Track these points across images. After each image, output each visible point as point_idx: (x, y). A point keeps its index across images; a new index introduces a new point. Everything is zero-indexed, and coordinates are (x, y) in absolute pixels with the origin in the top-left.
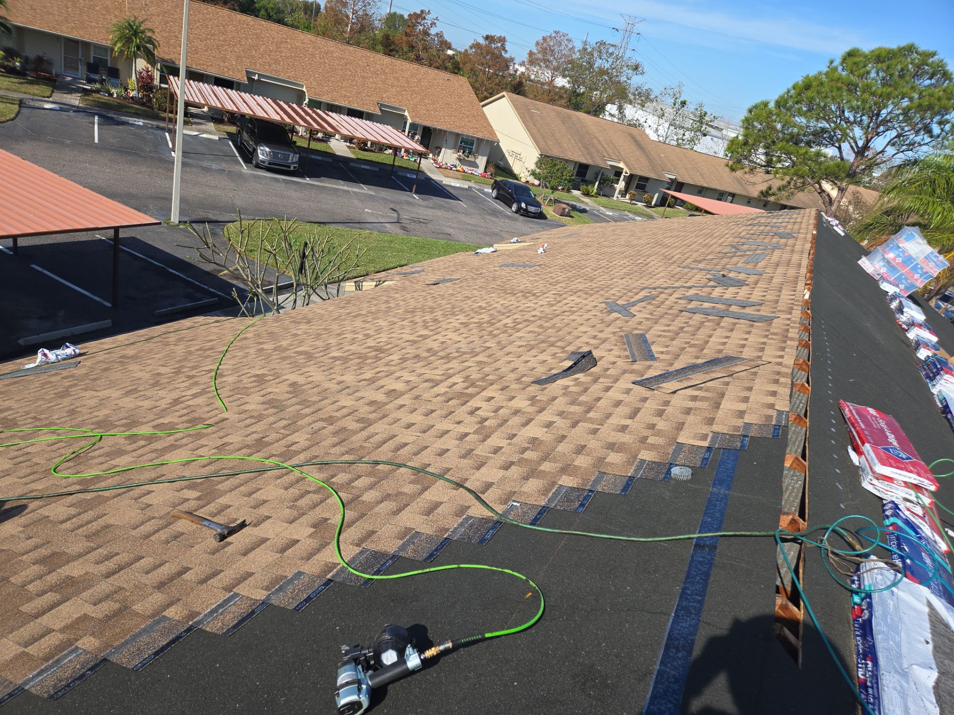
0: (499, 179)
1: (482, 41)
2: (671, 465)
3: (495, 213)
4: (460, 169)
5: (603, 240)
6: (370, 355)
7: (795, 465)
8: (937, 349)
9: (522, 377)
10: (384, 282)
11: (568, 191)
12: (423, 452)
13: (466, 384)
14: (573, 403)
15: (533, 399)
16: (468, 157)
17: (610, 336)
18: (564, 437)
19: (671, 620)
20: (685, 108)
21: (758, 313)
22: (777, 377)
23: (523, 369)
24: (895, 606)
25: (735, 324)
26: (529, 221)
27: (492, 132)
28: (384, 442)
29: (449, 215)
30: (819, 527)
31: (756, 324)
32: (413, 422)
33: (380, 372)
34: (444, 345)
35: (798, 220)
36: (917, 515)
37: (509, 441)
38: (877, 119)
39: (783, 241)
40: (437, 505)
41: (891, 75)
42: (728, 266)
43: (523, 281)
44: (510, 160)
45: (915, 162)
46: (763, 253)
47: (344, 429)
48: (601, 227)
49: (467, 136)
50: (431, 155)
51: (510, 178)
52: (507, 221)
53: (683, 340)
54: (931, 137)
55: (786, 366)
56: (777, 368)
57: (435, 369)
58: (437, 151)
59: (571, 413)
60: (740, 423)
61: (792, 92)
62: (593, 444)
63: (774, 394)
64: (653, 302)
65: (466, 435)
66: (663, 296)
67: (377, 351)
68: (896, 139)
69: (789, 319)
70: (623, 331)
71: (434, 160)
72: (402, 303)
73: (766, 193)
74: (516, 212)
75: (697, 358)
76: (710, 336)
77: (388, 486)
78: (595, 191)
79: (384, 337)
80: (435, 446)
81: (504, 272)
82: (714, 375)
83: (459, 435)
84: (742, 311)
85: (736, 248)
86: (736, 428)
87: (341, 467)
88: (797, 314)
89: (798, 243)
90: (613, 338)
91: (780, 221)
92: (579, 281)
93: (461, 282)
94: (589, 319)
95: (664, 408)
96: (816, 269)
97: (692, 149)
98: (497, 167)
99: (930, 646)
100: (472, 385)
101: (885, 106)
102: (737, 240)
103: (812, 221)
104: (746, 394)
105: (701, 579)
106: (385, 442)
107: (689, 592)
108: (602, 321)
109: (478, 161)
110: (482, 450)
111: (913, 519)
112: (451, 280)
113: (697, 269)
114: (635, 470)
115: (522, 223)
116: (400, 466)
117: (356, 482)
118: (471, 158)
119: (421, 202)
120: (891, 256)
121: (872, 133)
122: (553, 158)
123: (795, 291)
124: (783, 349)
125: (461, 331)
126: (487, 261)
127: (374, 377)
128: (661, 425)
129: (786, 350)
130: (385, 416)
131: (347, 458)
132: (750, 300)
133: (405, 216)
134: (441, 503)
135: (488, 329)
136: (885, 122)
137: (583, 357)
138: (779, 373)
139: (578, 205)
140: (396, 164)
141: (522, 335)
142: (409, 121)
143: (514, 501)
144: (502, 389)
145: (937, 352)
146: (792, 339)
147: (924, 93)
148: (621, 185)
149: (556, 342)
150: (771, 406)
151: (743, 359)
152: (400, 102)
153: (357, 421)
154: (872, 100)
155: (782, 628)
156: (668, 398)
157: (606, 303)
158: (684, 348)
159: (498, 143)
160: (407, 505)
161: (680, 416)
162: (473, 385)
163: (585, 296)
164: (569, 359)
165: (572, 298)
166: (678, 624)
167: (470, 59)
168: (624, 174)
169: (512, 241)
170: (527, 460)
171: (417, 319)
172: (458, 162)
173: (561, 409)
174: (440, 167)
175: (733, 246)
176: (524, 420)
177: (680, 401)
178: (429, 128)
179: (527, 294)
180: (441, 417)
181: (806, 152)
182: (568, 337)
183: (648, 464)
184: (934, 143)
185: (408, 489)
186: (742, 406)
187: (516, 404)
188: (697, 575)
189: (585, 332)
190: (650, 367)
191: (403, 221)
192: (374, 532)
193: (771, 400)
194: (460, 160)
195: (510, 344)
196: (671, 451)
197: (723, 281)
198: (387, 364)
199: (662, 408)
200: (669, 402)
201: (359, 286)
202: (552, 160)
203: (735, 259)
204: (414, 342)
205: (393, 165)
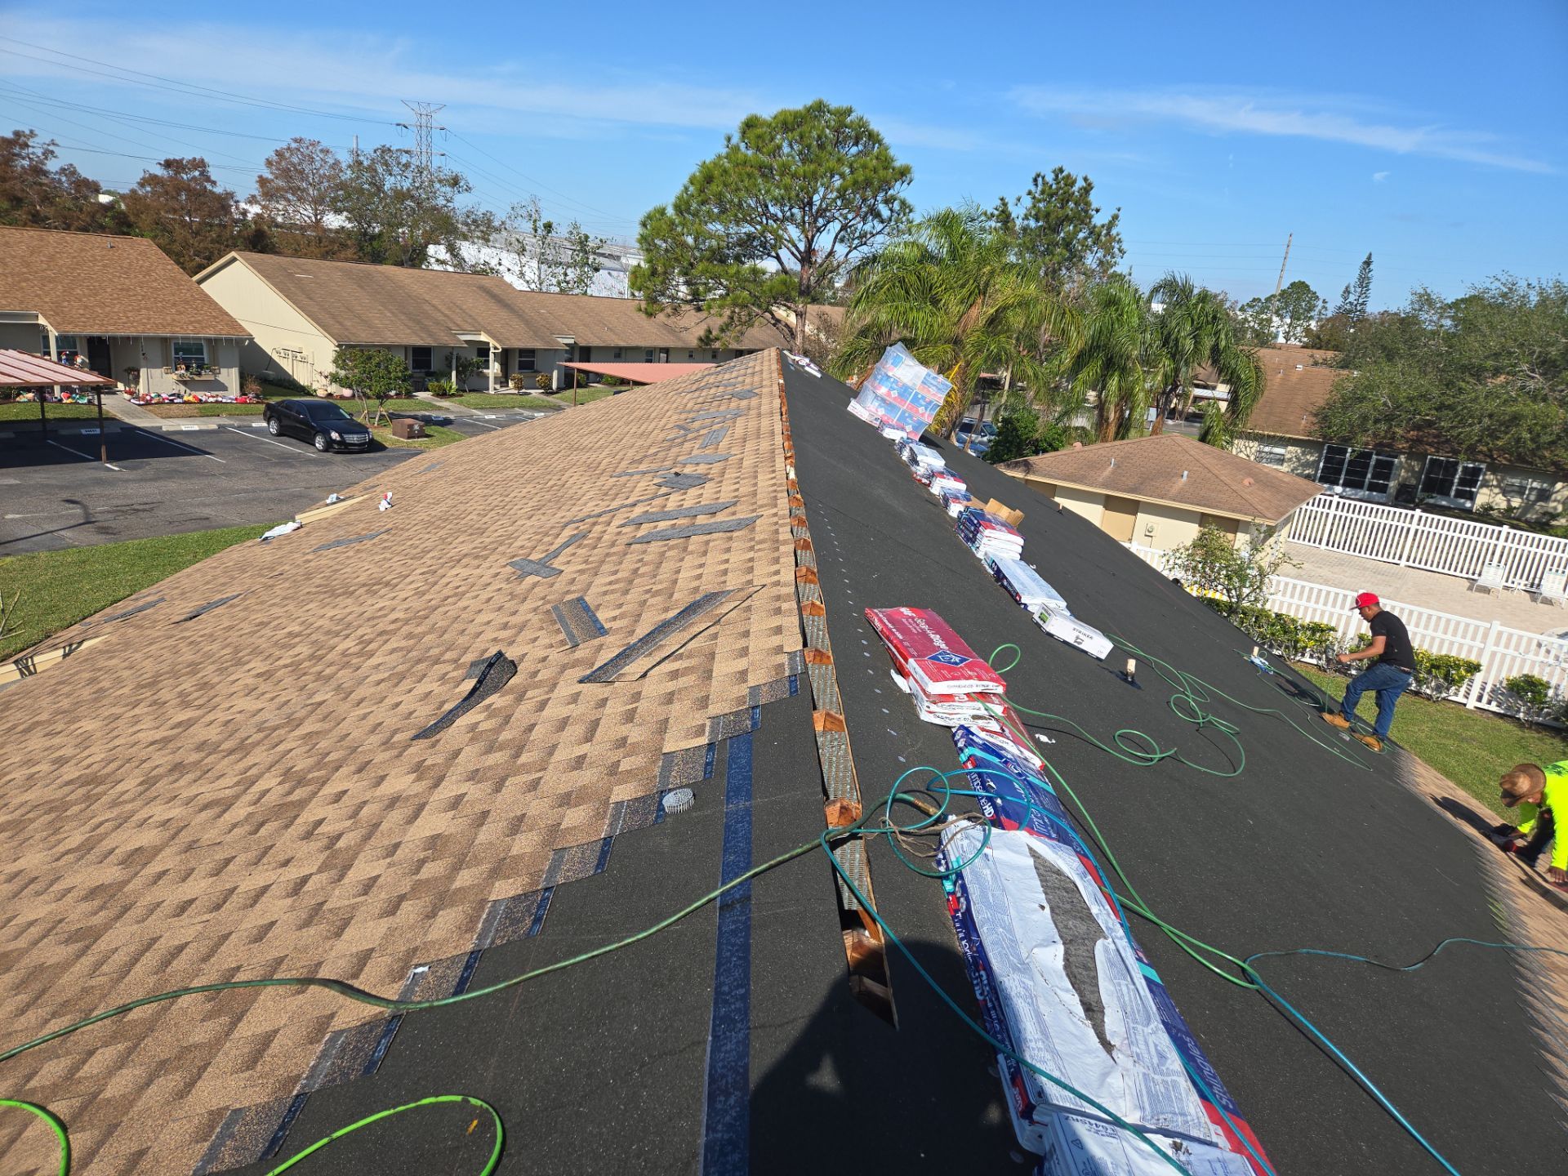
0: (273, 400)
1: (160, 172)
2: (662, 793)
3: (285, 460)
4: (191, 398)
5: (486, 462)
6: (73, 797)
7: (829, 725)
8: (969, 500)
9: (392, 737)
10: (80, 643)
11: (409, 395)
12: (223, 948)
13: (287, 785)
14: (489, 750)
15: (419, 769)
16: (199, 374)
17: (530, 616)
18: (485, 814)
19: (709, 1049)
20: (553, 234)
21: (734, 517)
22: (778, 604)
23: (391, 721)
24: (993, 874)
25: (707, 543)
26: (355, 460)
27: (233, 323)
28: (135, 960)
29: (196, 483)
30: (878, 804)
31: (735, 534)
32: (189, 897)
33: (101, 824)
34: (231, 726)
35: (757, 369)
36: (995, 733)
37: (388, 860)
38: (811, 209)
39: (744, 403)
40: (267, 1039)
41: (809, 147)
42: (680, 458)
43: (362, 566)
44: (286, 365)
45: (874, 259)
46: (722, 427)
47: (40, 968)
48: (478, 443)
49: (182, 338)
50: (121, 386)
51: (295, 395)
52: (313, 468)
53: (641, 589)
54: (882, 222)
55: (786, 585)
56: (775, 591)
57: (218, 778)
58: (131, 375)
59: (490, 768)
60: (744, 690)
61: (692, 188)
62: (536, 807)
63: (778, 630)
64: (586, 542)
65: (304, 880)
66: (598, 528)
67: (88, 784)
68: (842, 233)
69: (775, 515)
70: (549, 602)
71: (131, 393)
72: (126, 673)
73: (706, 340)
74: (326, 450)
75: (666, 610)
76: (678, 572)
77: (158, 1046)
78: (454, 386)
79: (98, 753)
80: (244, 926)
81: (326, 559)
82: (696, 629)
83: (292, 885)
84: (713, 520)
85: (685, 429)
86: (740, 700)
87: (45, 1051)
88: (783, 503)
89: (765, 401)
90: (535, 619)
91: (734, 375)
92: (461, 539)
93: (244, 599)
94: (489, 599)
95: (634, 706)
96: (795, 434)
97: (585, 293)
98: (264, 381)
99: (1047, 910)
100: (299, 782)
101: (816, 191)
102: (683, 416)
103: (775, 366)
104: (742, 643)
105: (740, 958)
106: (137, 960)
107: (726, 989)
108: (513, 596)
109: (221, 378)
110: (340, 898)
111: (991, 740)
112: (222, 602)
113: (638, 473)
114: (611, 825)
115: (341, 466)
116: (175, 995)
117: (86, 1067)
118: (207, 376)
119: (127, 474)
120: (883, 391)
121: (812, 231)
122: (362, 348)
123: (774, 471)
124: (776, 561)
125: (260, 691)
126: (288, 548)
127: (87, 839)
128: (635, 734)
129: (782, 560)
130: (126, 909)
131: (55, 1025)
132: (720, 501)
133: (99, 508)
134: (276, 1032)
135: (314, 670)
136: (821, 212)
137: (491, 665)
138: (778, 598)
139: (434, 414)
140: (49, 415)
141: (380, 660)
142: (53, 334)
143: (417, 966)
144: (359, 771)
145: (969, 504)
146: (785, 542)
147: (855, 165)
148: (494, 369)
149: (442, 654)
150: (779, 650)
151: (729, 592)
152: (21, 302)
153: (67, 942)
154: (797, 184)
155: (861, 981)
156: (636, 687)
157: (511, 564)
158: (645, 601)
159: (251, 340)
160: (204, 1068)
161: (659, 709)
162: (301, 782)
163: (476, 562)
164: (468, 676)
165: (454, 572)
166: (720, 1051)
167: (148, 207)
168: (492, 350)
169: (328, 501)
170: (428, 880)
171: (165, 695)
172: (182, 388)
173: (472, 768)
174: (148, 403)
175: (680, 427)
176: (408, 811)
177: (654, 687)
178: (99, 338)
179: (373, 586)
180: (250, 865)
181: (738, 272)
182: (461, 640)
183: (628, 806)
184: (887, 230)
185: (201, 1034)
186: (742, 664)
187: (388, 788)
188: (732, 955)
189: (489, 622)
190: (600, 647)
191: (100, 517)
192: (141, 1153)
193: (776, 641)
194: (185, 383)
195: (360, 684)
196: (657, 771)
197: (678, 482)
198: (114, 804)
199: (630, 707)
200: (639, 693)
201: (27, 668)
202: (362, 351)
203: (687, 445)
204: (166, 741)
205: (44, 421)
